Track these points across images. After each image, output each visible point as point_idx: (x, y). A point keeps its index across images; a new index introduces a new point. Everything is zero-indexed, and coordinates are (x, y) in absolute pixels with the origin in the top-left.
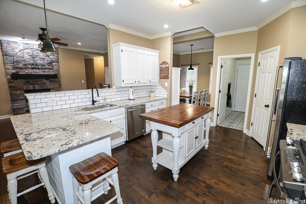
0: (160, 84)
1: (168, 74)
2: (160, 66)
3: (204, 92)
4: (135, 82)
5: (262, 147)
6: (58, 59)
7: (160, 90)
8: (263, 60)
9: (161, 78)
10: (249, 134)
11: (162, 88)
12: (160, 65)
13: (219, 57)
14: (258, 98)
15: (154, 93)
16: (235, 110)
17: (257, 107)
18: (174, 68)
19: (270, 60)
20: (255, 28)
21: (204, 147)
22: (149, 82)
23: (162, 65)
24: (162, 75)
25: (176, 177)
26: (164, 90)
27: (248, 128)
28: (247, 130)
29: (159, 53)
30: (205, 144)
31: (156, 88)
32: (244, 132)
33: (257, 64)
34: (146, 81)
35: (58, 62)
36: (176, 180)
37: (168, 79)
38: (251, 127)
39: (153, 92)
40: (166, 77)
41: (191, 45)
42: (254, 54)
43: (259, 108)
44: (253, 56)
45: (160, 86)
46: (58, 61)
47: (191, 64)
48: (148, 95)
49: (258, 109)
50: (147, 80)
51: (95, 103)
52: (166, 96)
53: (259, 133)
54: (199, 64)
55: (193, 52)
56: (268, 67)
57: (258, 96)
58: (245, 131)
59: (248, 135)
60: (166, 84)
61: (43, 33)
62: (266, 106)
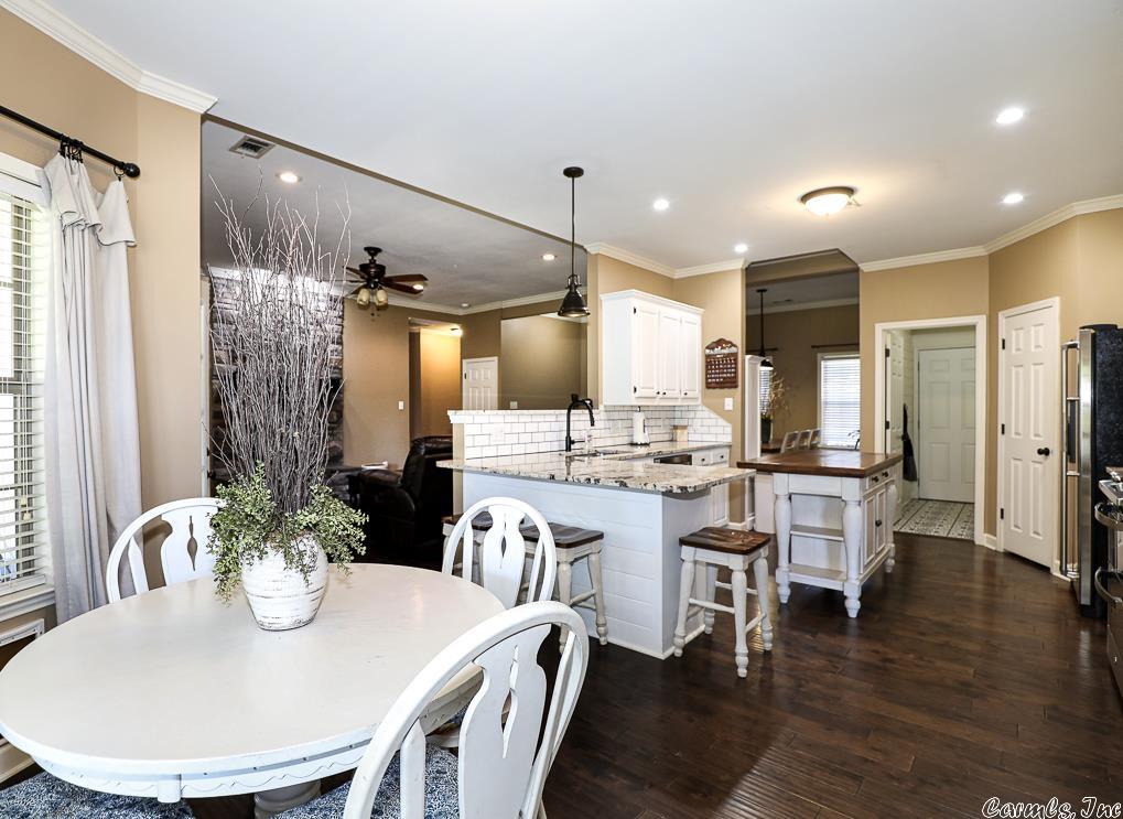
0: (704, 404)
1: (735, 373)
2: (708, 351)
3: (799, 437)
4: (655, 395)
5: (1046, 570)
6: (342, 333)
7: (706, 422)
8: (1014, 333)
9: (709, 386)
10: (994, 543)
11: (713, 415)
12: (707, 348)
13: (879, 327)
14: (1013, 436)
15: (686, 432)
16: (922, 497)
17: (1012, 461)
18: (748, 357)
19: (1037, 333)
20: (980, 251)
21: (884, 565)
22: (683, 395)
23: (713, 349)
24: (715, 378)
25: (853, 606)
26: (721, 422)
27: (991, 528)
28: (986, 535)
29: (703, 316)
30: (887, 557)
31: (692, 415)
32: (977, 543)
33: (995, 344)
34: (676, 394)
35: (340, 343)
36: (853, 614)
37: (736, 387)
38: (1000, 524)
39: (685, 427)
40: (731, 383)
41: (759, 291)
42: (985, 317)
43: (1018, 462)
44: (981, 322)
45: (704, 408)
46: (341, 338)
47: (762, 347)
48: (667, 437)
49: (1016, 467)
50: (678, 391)
51: (572, 447)
52: (728, 439)
53: (1029, 533)
54: (775, 349)
55: (766, 311)
56: (1033, 349)
57: (1011, 430)
58: (982, 538)
59: (994, 548)
60: (729, 403)
61: (373, 261)
62: (1040, 452)
